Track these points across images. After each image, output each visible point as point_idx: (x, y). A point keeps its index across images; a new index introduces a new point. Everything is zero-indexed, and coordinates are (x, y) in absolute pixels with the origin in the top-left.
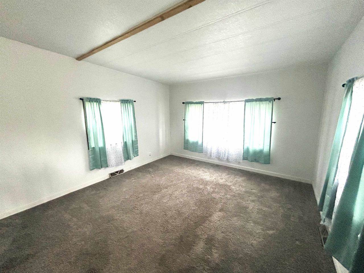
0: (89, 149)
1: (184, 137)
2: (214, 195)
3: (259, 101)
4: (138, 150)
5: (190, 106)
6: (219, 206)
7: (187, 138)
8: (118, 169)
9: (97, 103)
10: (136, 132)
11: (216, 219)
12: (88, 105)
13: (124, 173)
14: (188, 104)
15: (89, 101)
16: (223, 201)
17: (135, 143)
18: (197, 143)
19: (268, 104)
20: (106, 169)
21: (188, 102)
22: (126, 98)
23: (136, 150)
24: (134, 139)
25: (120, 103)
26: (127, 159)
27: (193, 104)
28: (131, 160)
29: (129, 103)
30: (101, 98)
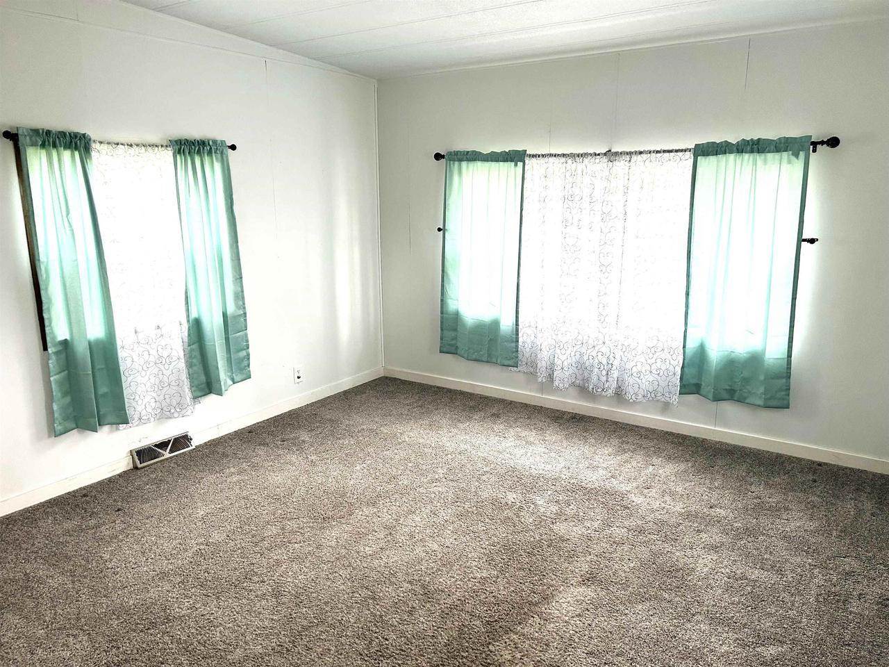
0: (45, 348)
1: (442, 300)
2: (561, 528)
3: (752, 152)
4: (248, 355)
5: (468, 167)
6: (582, 566)
7: (452, 305)
8: (169, 431)
9: (77, 154)
10: (239, 278)
11: (568, 612)
12: (37, 160)
13: (191, 448)
14: (460, 160)
15: (43, 146)
16: (597, 549)
17: (234, 325)
18: (495, 324)
19: (789, 162)
20: (119, 432)
21: (456, 153)
22: (196, 133)
23: (243, 353)
24: (231, 309)
25: (168, 154)
26: (201, 390)
27: (479, 164)
28: (220, 393)
29: (210, 153)
30: (92, 133)
